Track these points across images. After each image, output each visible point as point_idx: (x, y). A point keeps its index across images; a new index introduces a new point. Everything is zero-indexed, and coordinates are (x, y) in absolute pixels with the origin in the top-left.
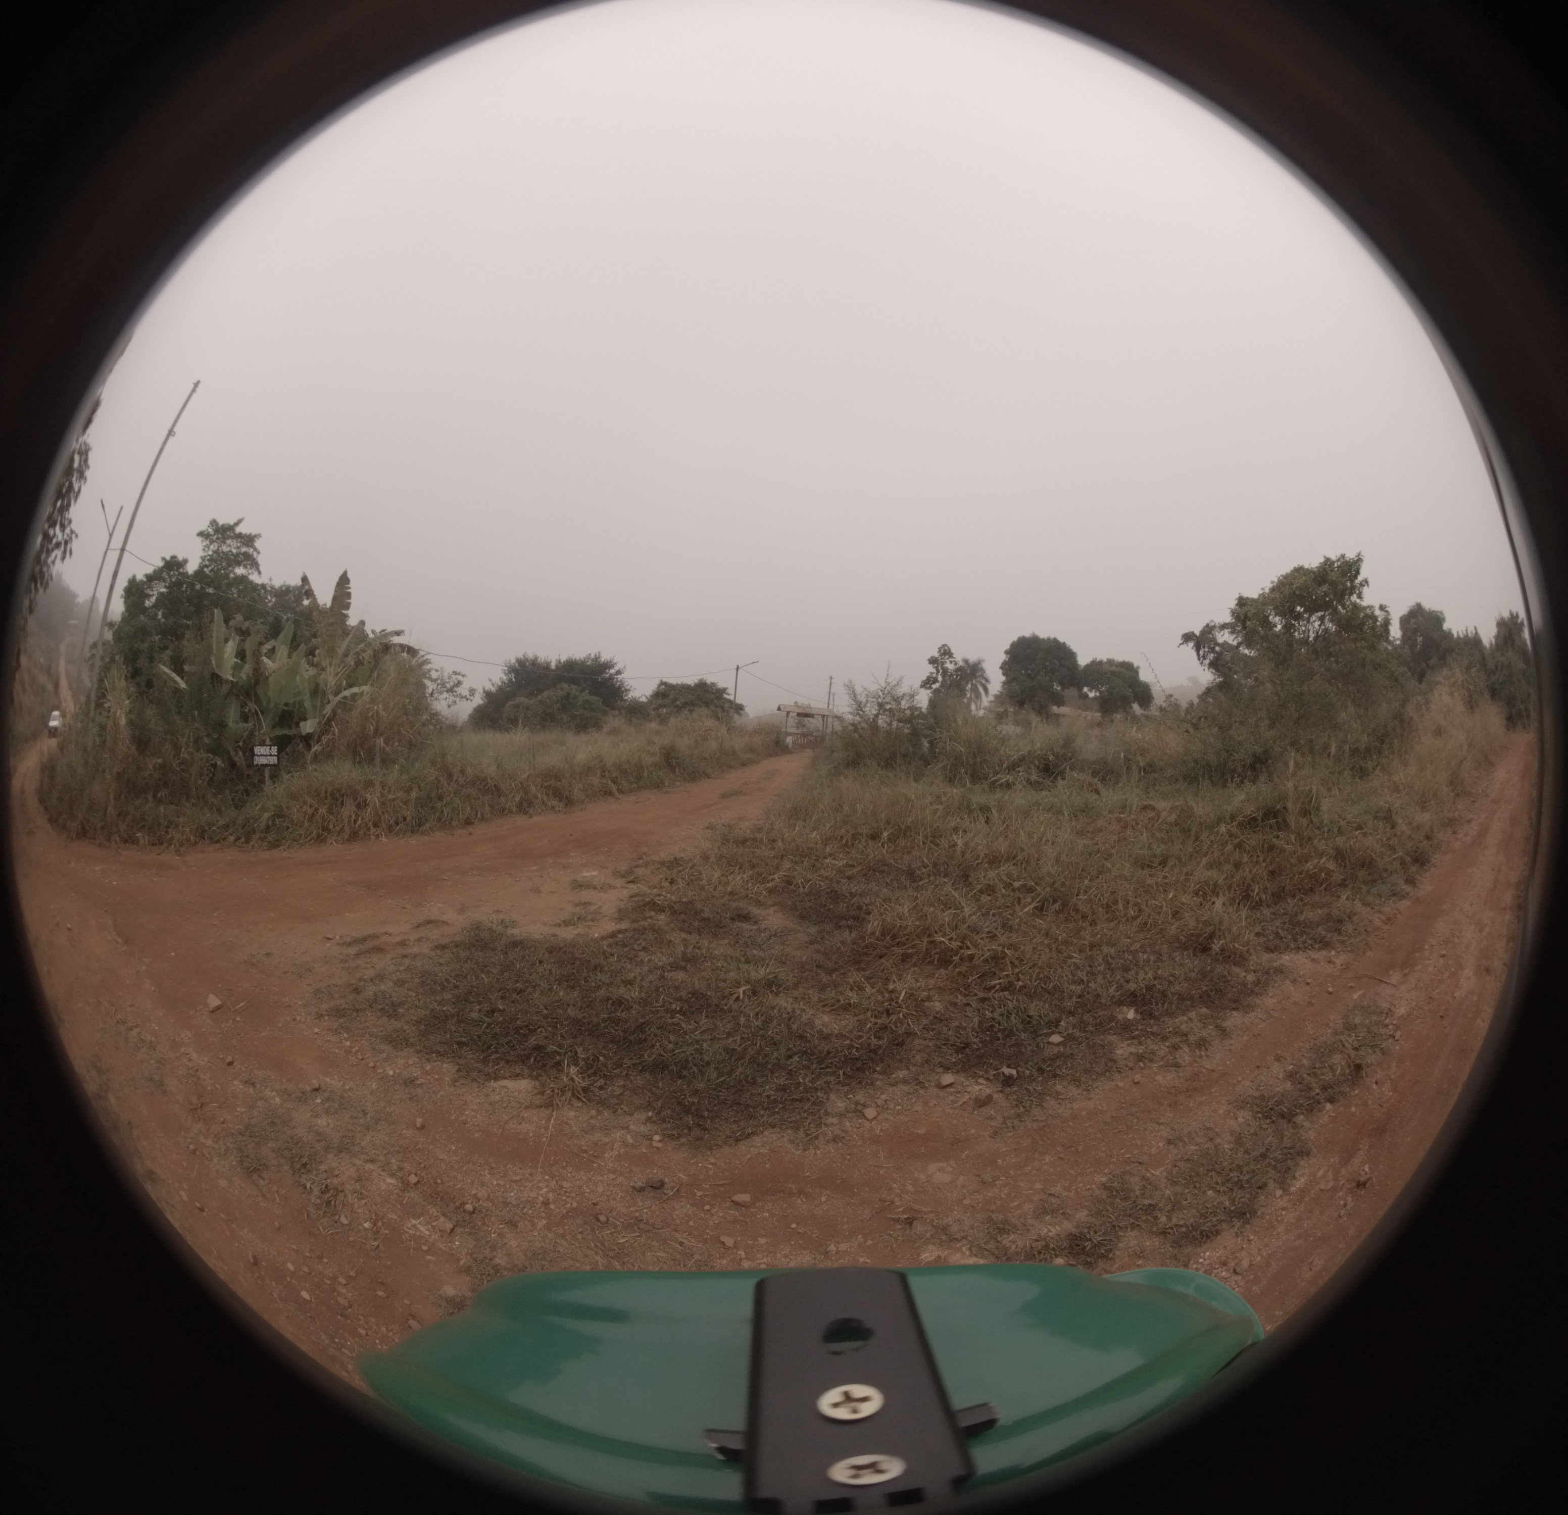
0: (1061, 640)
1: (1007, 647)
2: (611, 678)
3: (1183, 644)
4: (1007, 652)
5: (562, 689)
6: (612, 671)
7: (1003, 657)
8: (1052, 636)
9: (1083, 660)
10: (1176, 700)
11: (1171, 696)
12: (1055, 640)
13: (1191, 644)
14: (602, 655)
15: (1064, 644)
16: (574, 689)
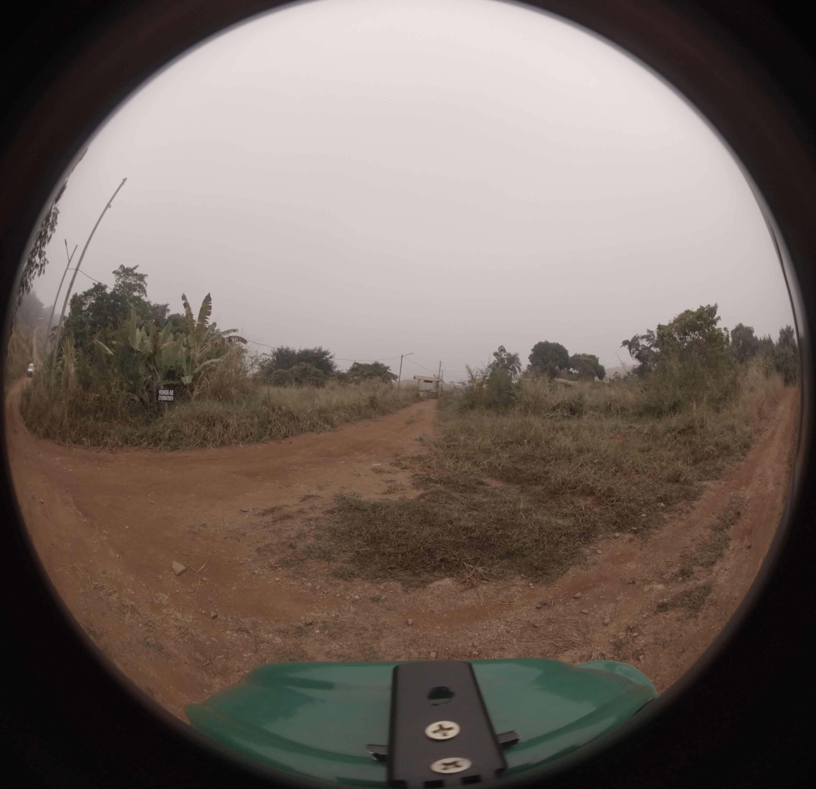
0: (560, 344)
1: (533, 347)
2: (327, 360)
3: (622, 346)
4: (533, 350)
5: (302, 365)
6: (328, 356)
7: (530, 352)
8: (556, 342)
9: (571, 354)
10: (619, 375)
11: (617, 373)
12: (557, 344)
13: (627, 346)
14: (323, 348)
15: (562, 346)
16: (309, 365)
